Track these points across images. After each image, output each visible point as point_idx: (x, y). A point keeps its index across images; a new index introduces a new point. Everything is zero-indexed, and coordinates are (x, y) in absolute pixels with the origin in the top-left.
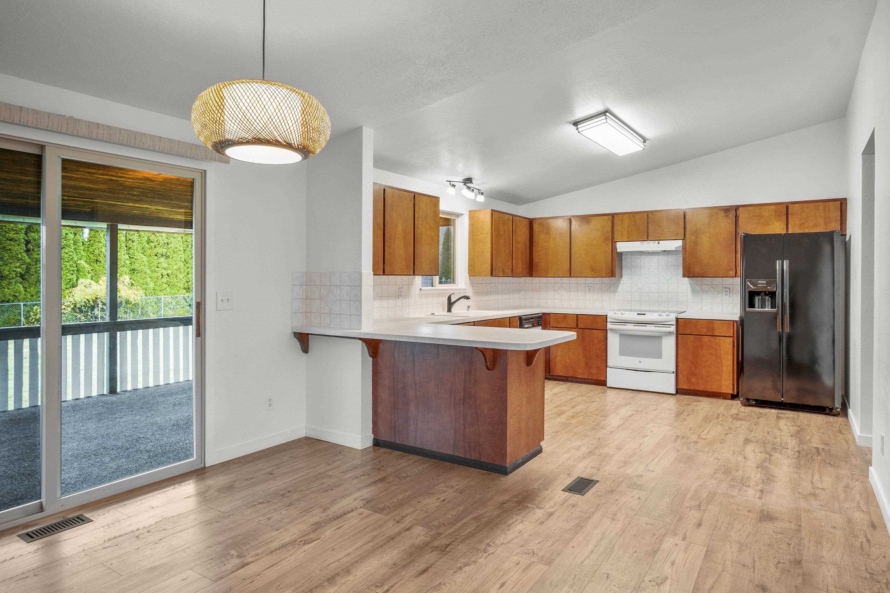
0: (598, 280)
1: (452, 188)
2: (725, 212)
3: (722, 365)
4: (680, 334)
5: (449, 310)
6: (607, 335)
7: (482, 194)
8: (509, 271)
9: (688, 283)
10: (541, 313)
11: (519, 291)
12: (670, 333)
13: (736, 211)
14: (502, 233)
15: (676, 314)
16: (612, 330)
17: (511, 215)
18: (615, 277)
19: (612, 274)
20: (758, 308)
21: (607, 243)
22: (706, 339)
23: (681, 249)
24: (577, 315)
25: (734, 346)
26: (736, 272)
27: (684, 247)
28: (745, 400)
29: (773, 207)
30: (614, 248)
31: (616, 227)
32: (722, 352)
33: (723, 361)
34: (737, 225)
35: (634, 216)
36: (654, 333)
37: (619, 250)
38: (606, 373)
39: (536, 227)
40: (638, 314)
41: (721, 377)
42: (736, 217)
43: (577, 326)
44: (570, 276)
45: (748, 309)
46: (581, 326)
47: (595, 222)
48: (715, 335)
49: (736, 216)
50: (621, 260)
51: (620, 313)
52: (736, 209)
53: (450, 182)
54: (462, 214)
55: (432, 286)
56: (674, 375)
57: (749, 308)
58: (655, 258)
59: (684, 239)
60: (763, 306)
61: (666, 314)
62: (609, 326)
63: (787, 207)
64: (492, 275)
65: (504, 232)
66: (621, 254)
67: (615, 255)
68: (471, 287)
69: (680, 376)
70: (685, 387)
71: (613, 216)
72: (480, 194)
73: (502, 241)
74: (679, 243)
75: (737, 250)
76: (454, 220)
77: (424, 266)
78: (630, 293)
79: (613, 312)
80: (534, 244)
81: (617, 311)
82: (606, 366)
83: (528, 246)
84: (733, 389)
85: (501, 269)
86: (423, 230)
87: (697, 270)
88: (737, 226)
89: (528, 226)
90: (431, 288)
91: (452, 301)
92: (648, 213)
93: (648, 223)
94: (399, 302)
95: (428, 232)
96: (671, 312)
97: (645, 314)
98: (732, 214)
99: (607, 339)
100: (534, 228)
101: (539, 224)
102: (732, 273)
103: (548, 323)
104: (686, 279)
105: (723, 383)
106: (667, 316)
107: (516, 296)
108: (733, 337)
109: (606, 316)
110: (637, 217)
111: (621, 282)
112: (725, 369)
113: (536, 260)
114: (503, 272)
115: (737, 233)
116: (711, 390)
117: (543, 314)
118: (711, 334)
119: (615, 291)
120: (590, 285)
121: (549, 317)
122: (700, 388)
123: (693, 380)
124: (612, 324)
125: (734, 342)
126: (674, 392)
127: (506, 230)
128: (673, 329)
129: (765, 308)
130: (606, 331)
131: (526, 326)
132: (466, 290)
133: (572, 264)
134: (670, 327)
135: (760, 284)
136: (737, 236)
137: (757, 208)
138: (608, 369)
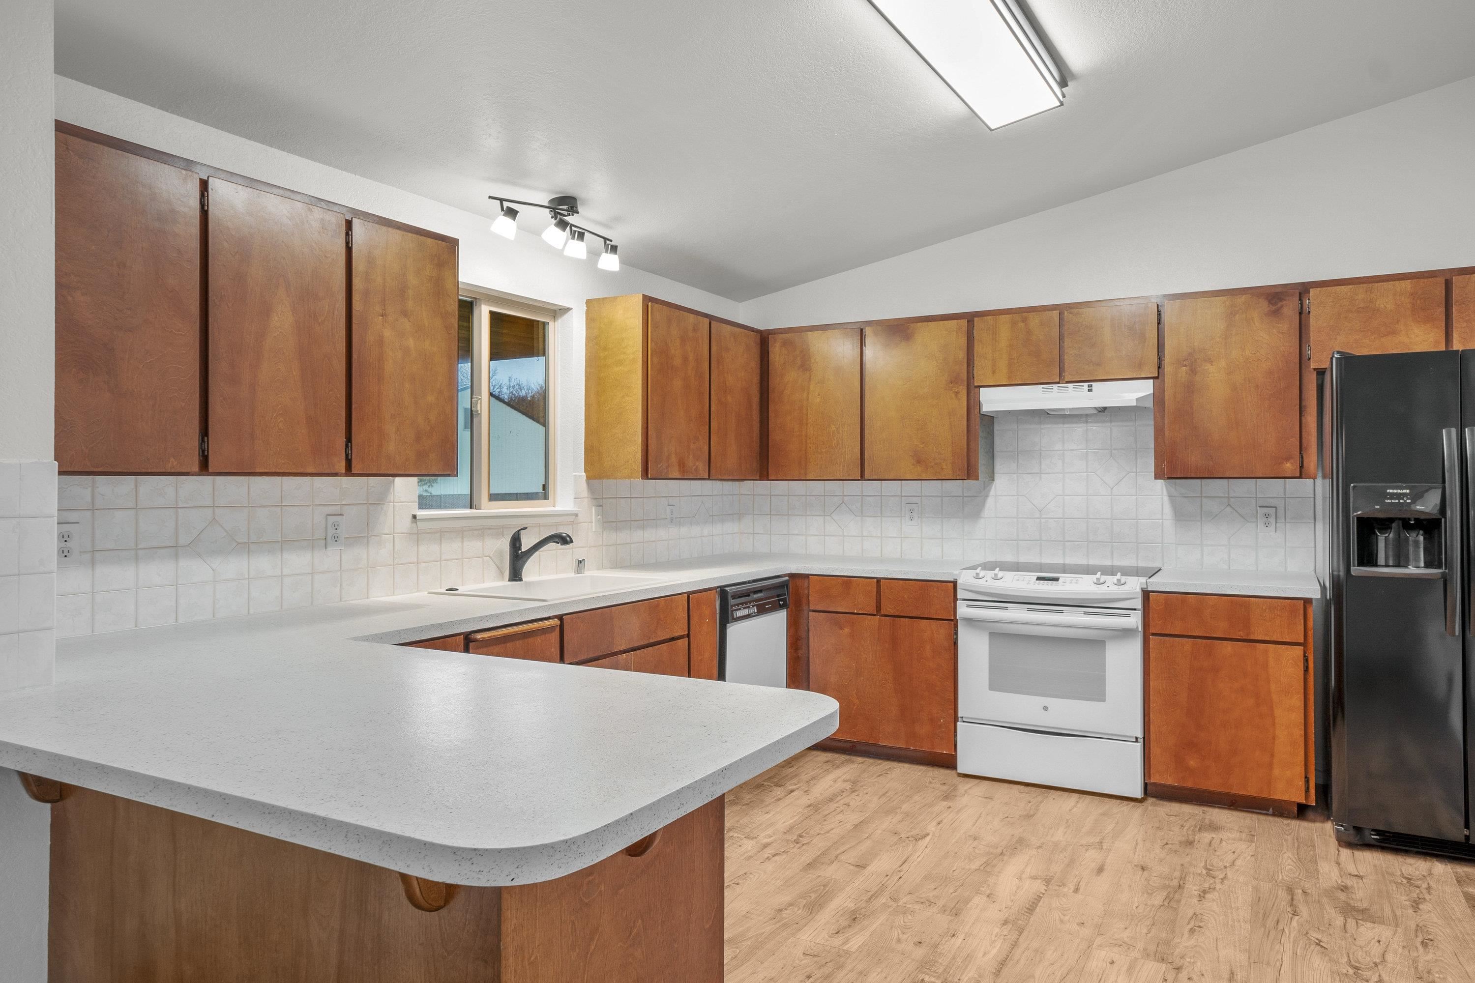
0: (933, 487)
1: (508, 220)
2: (1270, 302)
3: (1274, 724)
4: (1153, 634)
5: (516, 575)
6: (956, 633)
7: (614, 249)
8: (702, 467)
9: (1165, 493)
10: (785, 575)
11: (739, 516)
12: (1125, 633)
13: (1300, 299)
14: (677, 362)
15: (1143, 580)
16: (970, 621)
17: (706, 316)
18: (977, 479)
19: (969, 472)
20: (1387, 566)
21: (955, 389)
22: (1228, 648)
23: (1150, 404)
24: (879, 580)
25: (1306, 670)
26: (1302, 463)
27: (1159, 397)
28: (1352, 832)
29: (1407, 285)
30: (973, 403)
31: (978, 348)
32: (1273, 687)
33: (1278, 712)
34: (1304, 335)
35: (1024, 320)
36: (1080, 631)
37: (986, 408)
38: (956, 736)
39: (777, 354)
40: (1039, 579)
41: (1272, 755)
42: (1300, 313)
43: (879, 608)
44: (862, 477)
45: (1357, 570)
46: (887, 608)
47: (925, 336)
48: (1252, 637)
49: (1303, 315)
50: (991, 435)
51: (990, 574)
52: (1300, 294)
53: (502, 200)
54: (566, 310)
55: (471, 507)
56: (1139, 746)
57: (1359, 565)
58: (1079, 429)
59: (1157, 378)
60: (1401, 560)
61: (1114, 579)
62: (963, 610)
63: (1448, 285)
64: (645, 474)
65: (685, 359)
66: (989, 420)
67: (976, 420)
68: (594, 508)
69: (1155, 750)
70: (1170, 780)
71: (971, 318)
72: (606, 252)
73: (677, 384)
74: (1145, 388)
75: (1303, 403)
76: (544, 324)
77: (391, 447)
78: (1015, 520)
79: (973, 572)
80: (771, 396)
81: (984, 569)
82: (956, 719)
83: (756, 399)
84: (1307, 790)
85: (674, 459)
86: (387, 333)
87: (1194, 458)
88: (1304, 340)
89: (755, 351)
90: (468, 512)
91: (525, 546)
92: (1062, 309)
93: (1061, 338)
94: (329, 558)
95: (411, 342)
96: (1128, 572)
97: (1057, 579)
98: (1290, 308)
99: (956, 643)
100: (771, 356)
101: (785, 343)
102: (1290, 467)
103: (804, 600)
104: (1160, 482)
105: (1276, 772)
106: (1119, 583)
107: (731, 527)
108: (1304, 644)
109: (955, 583)
110: (1034, 320)
111: (992, 493)
112: (1281, 734)
113: (775, 436)
114: (682, 465)
115: (1305, 358)
116: (1243, 792)
117: (792, 576)
118: (1241, 634)
119: (975, 513)
120: (915, 500)
121: (806, 585)
122: (1213, 784)
123: (1192, 763)
124: (968, 606)
125: (1306, 660)
126: (1138, 793)
127: (691, 357)
128: (1135, 620)
129: (1406, 567)
130: (955, 622)
131: (739, 614)
132: (577, 515)
133: (867, 445)
134: (1128, 616)
135: (1392, 496)
136: (1303, 367)
137: (1361, 288)
138: (959, 724)
